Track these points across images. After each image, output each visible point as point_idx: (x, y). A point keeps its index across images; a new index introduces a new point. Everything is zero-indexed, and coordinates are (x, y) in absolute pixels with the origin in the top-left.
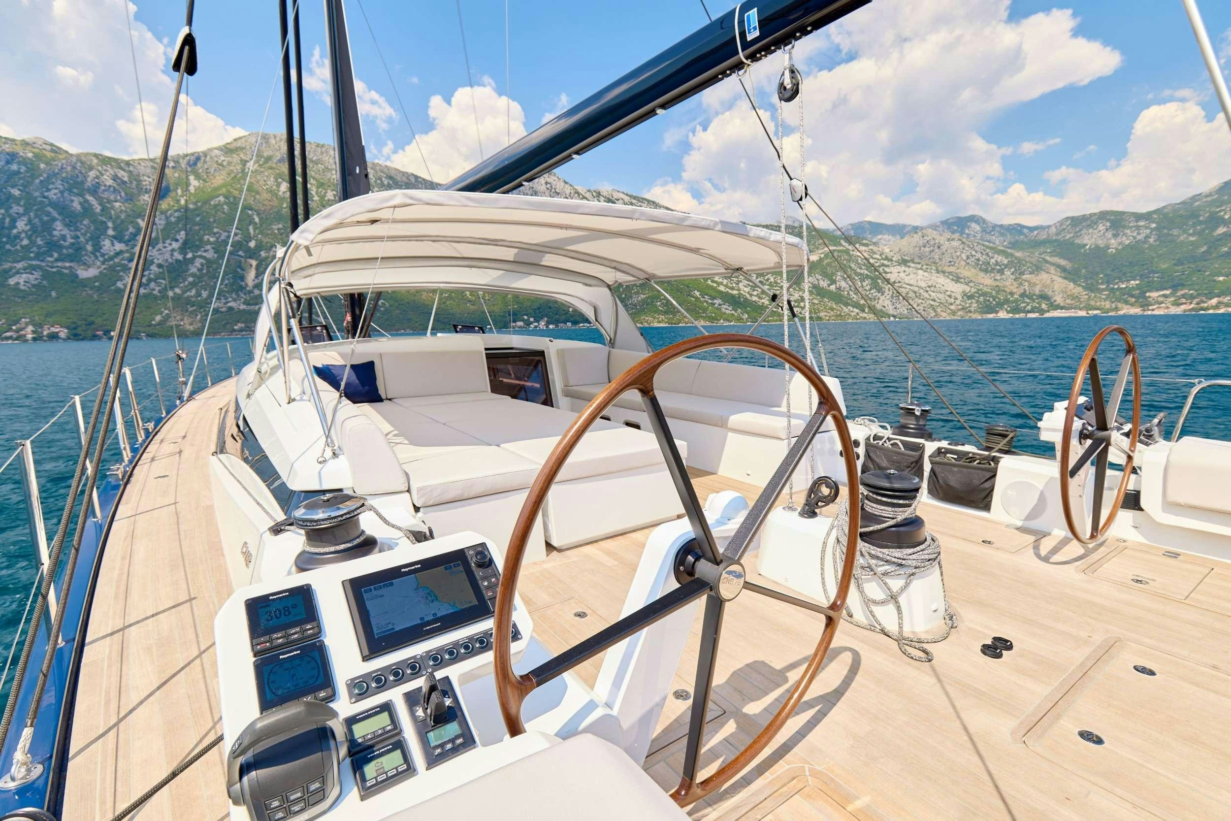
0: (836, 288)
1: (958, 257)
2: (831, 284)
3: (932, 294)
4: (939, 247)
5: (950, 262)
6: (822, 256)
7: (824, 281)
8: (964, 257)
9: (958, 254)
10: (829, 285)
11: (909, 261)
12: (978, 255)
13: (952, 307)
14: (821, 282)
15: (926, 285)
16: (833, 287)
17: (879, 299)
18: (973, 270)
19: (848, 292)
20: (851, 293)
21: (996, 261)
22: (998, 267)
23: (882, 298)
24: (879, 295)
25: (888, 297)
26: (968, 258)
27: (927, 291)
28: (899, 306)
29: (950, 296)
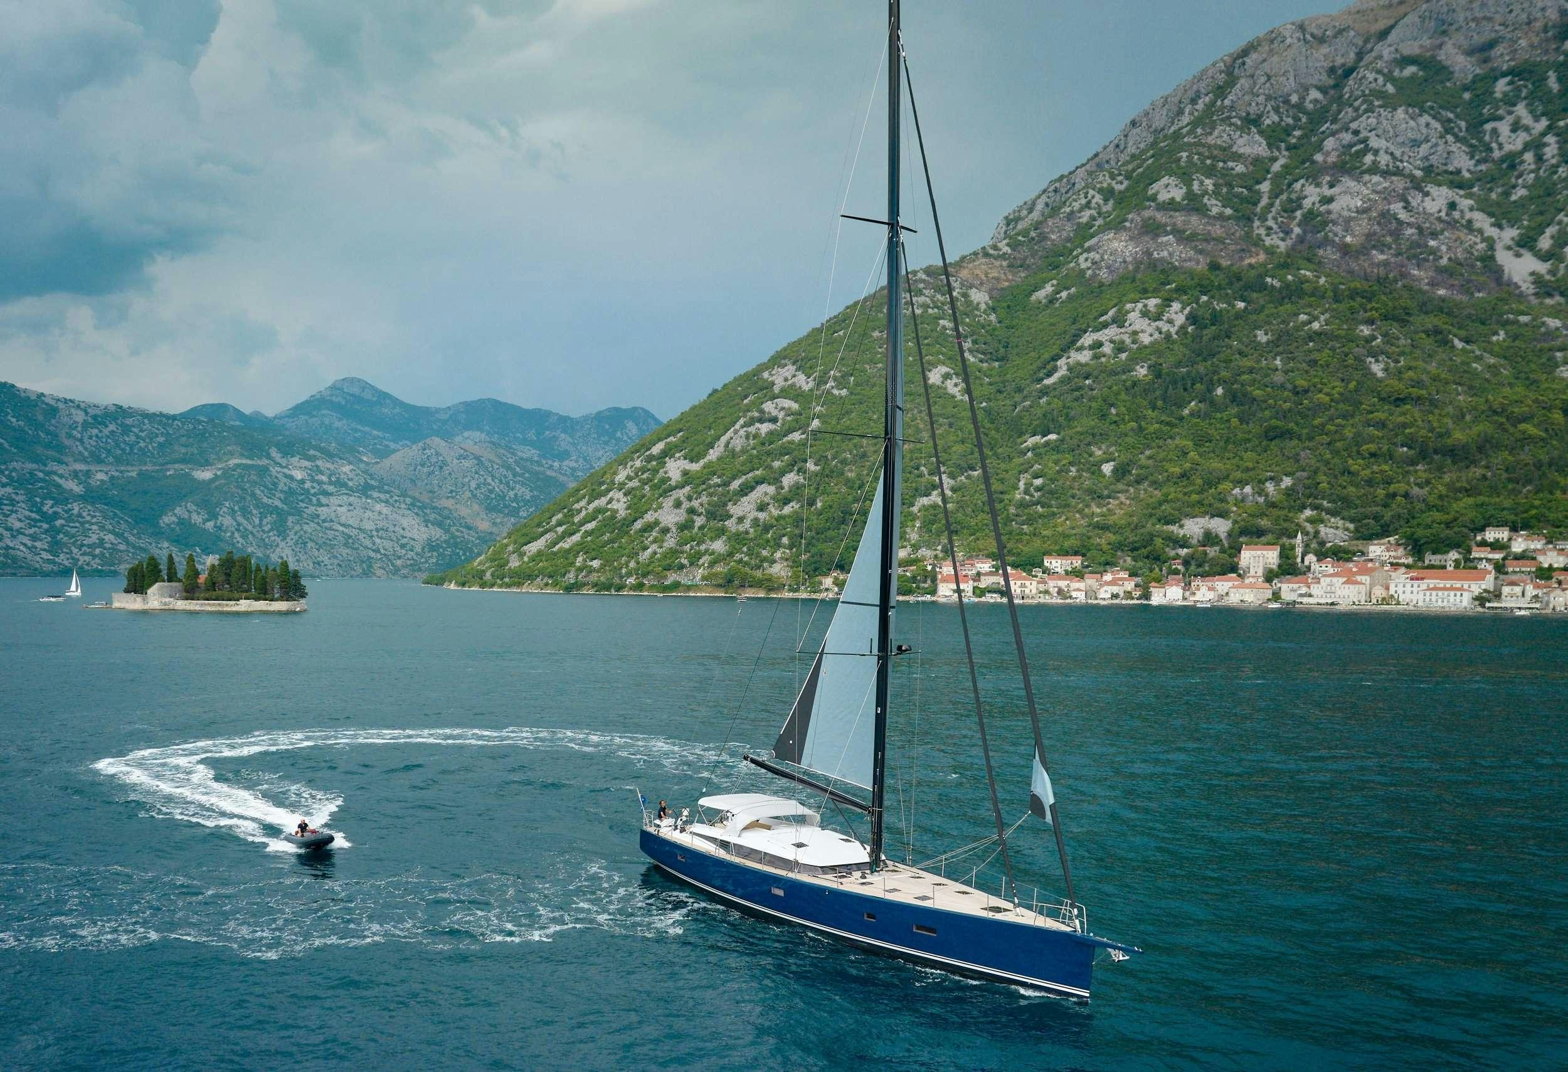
0: (215, 527)
1: (464, 485)
2: (208, 520)
3: (378, 541)
4: (441, 468)
5: (451, 492)
6: (219, 473)
7: (199, 514)
8: (473, 485)
9: (466, 480)
10: (205, 521)
11: (373, 488)
12: (494, 484)
13: (399, 562)
14: (194, 516)
15: (373, 527)
16: (210, 525)
17: (277, 546)
18: (476, 507)
19: (233, 533)
20: (236, 535)
21: (516, 495)
22: (514, 504)
23: (282, 544)
24: (278, 539)
25: (291, 543)
26: (478, 487)
27: (372, 537)
28: (303, 558)
29: (403, 546)
